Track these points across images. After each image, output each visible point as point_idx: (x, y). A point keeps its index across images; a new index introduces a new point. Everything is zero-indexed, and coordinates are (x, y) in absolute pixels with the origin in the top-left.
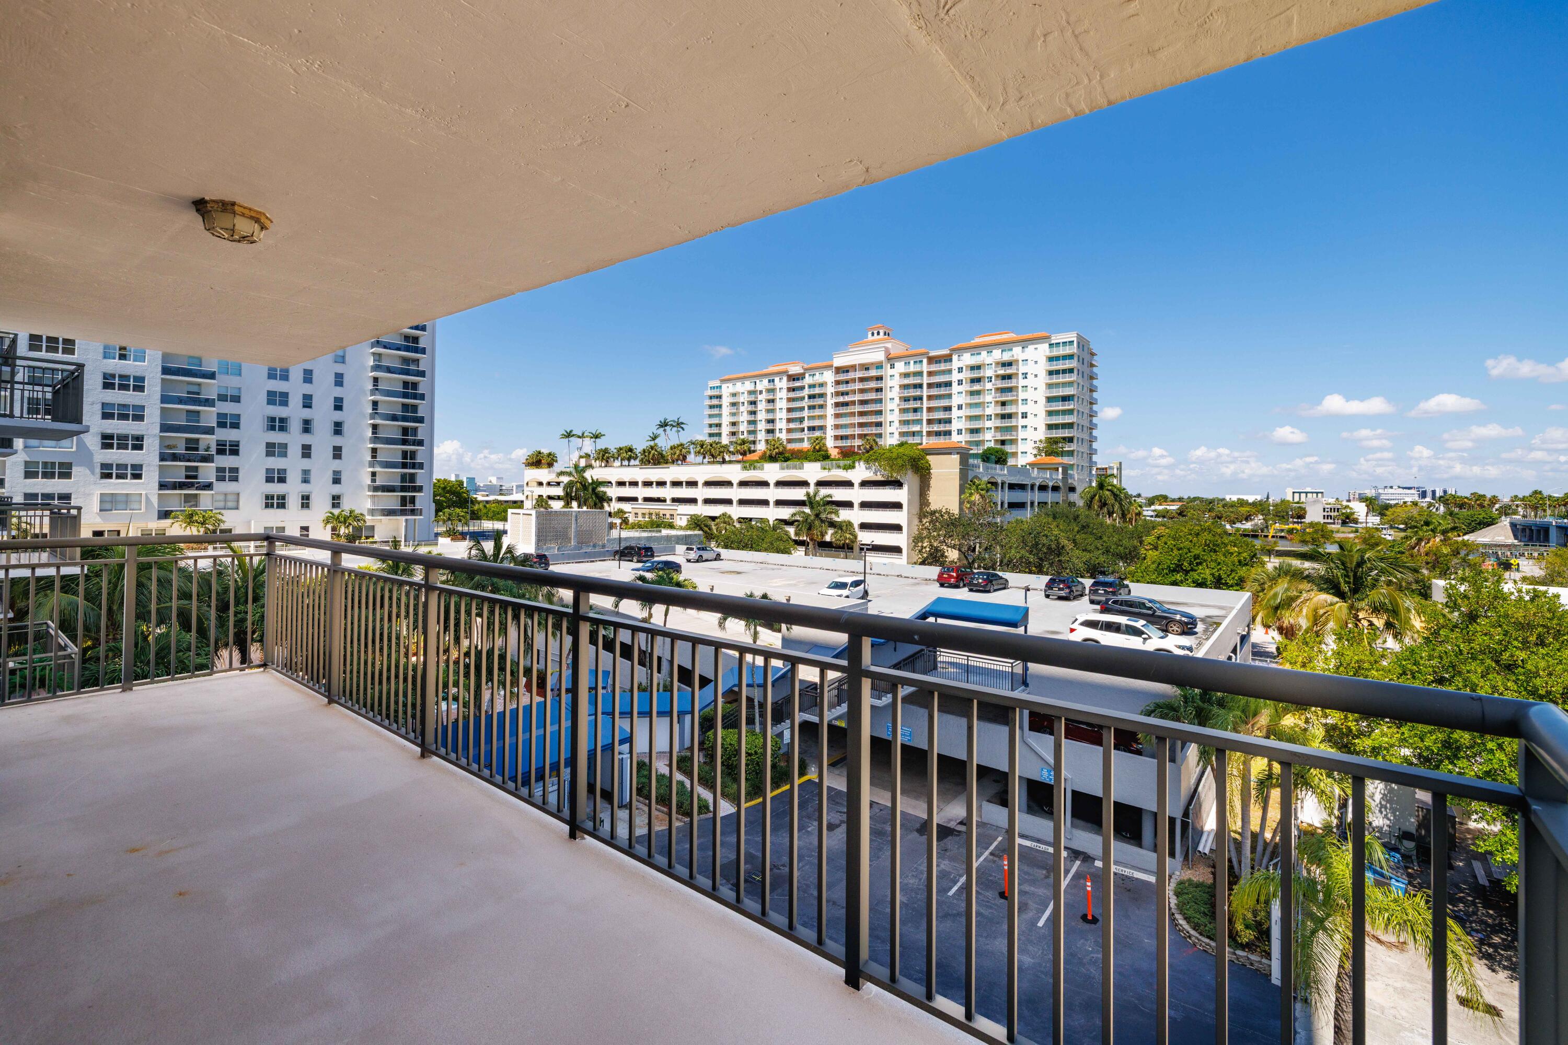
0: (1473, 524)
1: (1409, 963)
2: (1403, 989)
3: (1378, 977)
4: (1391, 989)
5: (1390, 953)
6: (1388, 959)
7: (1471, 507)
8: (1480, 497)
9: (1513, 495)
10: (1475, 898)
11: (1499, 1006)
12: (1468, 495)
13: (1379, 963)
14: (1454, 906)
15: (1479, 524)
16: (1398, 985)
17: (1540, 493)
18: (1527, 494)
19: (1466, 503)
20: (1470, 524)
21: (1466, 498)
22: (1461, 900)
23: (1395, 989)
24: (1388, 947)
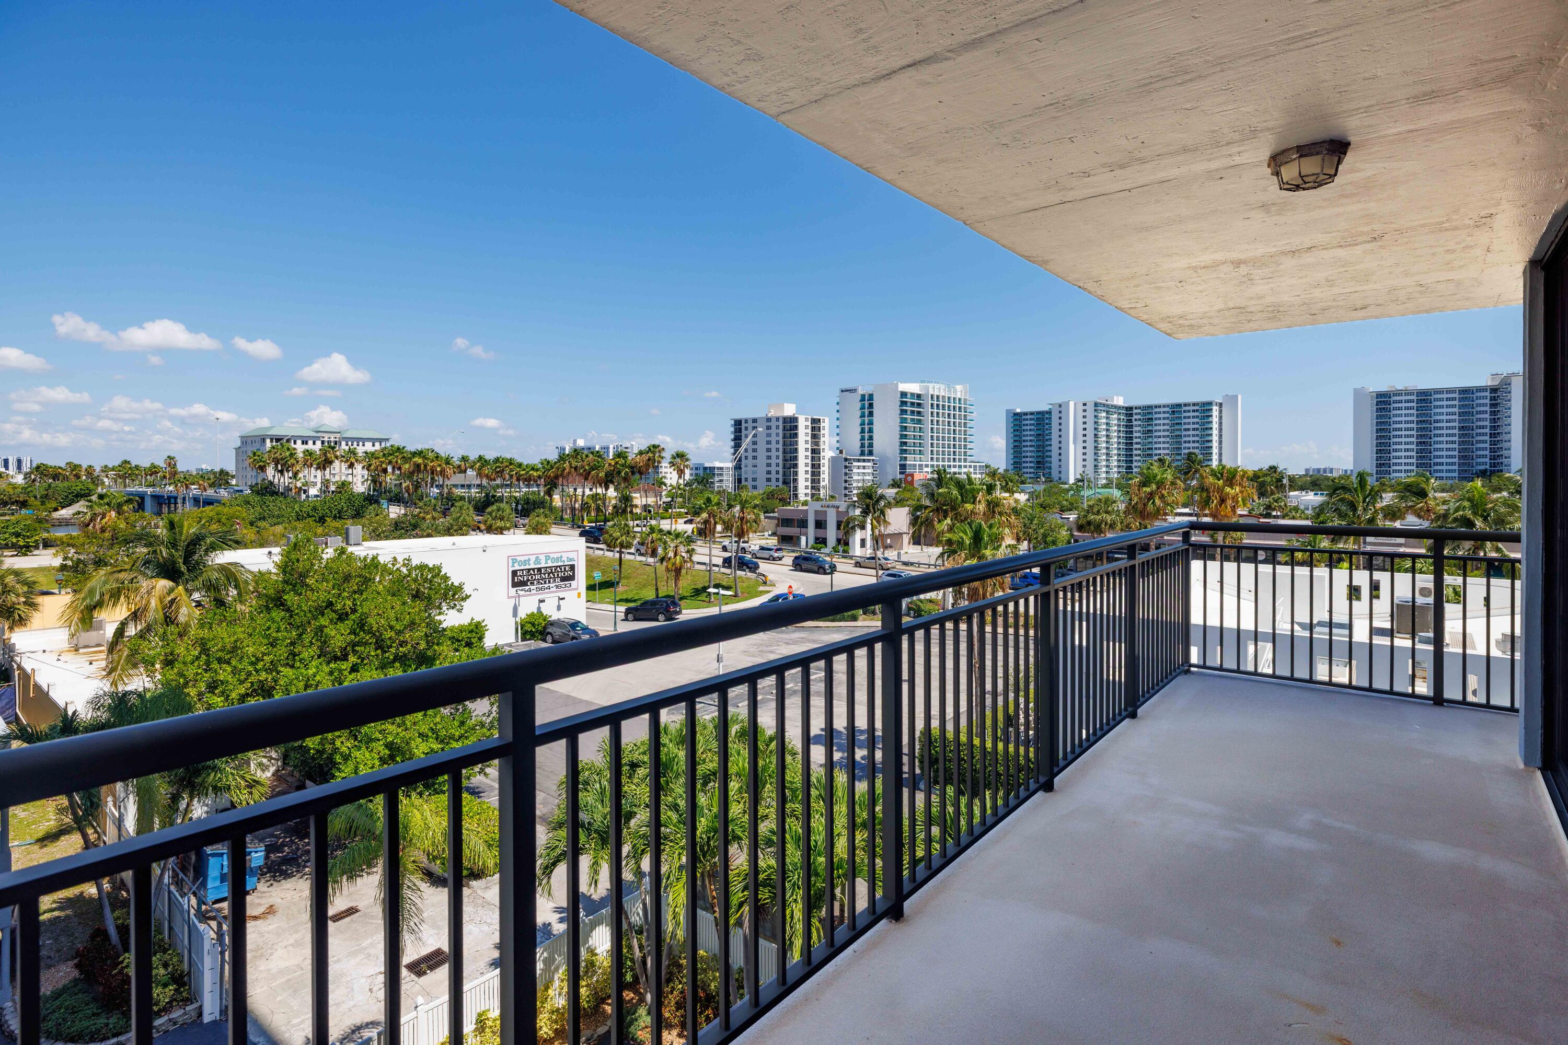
0: (70, 496)
1: (285, 918)
2: (296, 941)
3: (275, 947)
4: (291, 948)
5: (269, 921)
6: (271, 927)
7: (66, 478)
8: (75, 467)
9: (103, 465)
10: (291, 837)
11: (353, 904)
12: (63, 465)
13: (267, 935)
14: (282, 852)
15: (77, 496)
16: (291, 941)
17: (129, 462)
18: (116, 464)
19: (60, 474)
20: (67, 497)
21: (60, 468)
22: (283, 845)
23: (292, 945)
24: (263, 918)
